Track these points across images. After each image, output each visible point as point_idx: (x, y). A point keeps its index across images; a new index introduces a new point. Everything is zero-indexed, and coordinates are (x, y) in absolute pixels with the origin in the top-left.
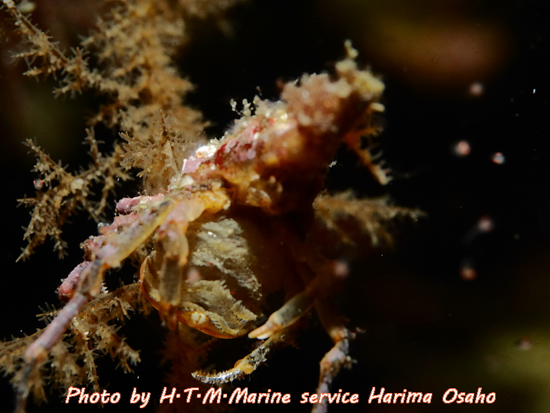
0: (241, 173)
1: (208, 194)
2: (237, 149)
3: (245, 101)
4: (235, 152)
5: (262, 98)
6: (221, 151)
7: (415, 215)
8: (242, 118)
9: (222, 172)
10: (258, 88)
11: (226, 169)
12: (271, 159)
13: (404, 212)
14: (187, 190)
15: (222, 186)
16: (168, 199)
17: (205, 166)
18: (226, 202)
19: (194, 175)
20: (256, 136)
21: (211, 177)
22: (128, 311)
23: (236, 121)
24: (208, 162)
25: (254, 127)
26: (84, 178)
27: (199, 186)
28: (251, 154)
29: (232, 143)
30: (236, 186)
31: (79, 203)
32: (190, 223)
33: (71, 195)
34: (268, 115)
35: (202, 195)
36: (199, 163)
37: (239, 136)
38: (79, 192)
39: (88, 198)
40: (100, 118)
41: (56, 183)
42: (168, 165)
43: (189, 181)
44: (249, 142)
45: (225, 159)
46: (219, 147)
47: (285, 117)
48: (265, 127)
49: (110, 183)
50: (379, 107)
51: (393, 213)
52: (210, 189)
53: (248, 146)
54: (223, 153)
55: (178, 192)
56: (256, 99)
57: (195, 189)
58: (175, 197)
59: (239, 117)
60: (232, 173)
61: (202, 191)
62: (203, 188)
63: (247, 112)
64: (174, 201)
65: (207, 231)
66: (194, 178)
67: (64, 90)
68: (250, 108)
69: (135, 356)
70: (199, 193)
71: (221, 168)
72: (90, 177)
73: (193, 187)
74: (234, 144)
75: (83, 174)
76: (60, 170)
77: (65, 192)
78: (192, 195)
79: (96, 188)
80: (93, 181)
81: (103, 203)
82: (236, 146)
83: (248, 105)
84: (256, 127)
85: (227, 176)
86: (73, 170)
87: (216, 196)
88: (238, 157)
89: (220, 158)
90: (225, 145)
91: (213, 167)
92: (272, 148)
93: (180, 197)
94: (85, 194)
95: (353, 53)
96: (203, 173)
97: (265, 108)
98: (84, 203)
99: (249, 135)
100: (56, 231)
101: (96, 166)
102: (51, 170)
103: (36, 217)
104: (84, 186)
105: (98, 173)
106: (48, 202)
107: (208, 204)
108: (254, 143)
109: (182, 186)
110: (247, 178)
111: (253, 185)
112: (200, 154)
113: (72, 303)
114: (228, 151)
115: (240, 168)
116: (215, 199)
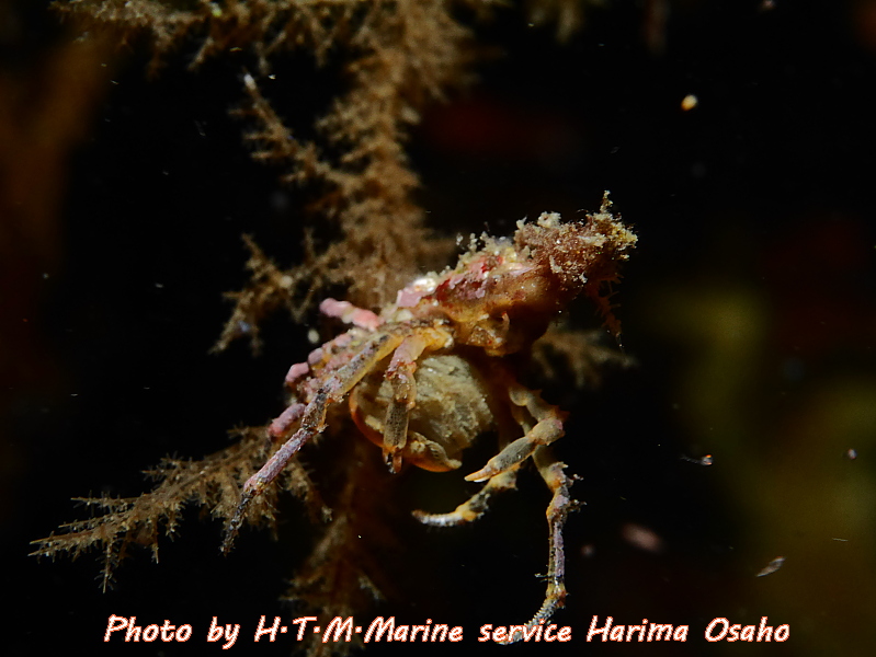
0: (468, 312)
1: (429, 330)
2: (464, 286)
3: (473, 235)
4: (461, 290)
5: (490, 236)
6: (444, 286)
8: (467, 254)
9: (445, 310)
10: (486, 223)
11: (451, 306)
12: (503, 300)
14: (406, 325)
15: (445, 324)
16: (385, 333)
17: (425, 300)
18: (448, 340)
19: (413, 310)
20: (486, 275)
23: (460, 256)
24: (429, 297)
25: (482, 265)
26: (293, 276)
27: (418, 322)
28: (480, 293)
29: (456, 280)
30: (459, 325)
31: (283, 301)
33: (276, 293)
34: (496, 253)
35: (423, 332)
36: (419, 298)
37: (466, 273)
38: (285, 291)
39: (293, 298)
41: (265, 279)
43: (407, 316)
44: (478, 280)
45: (449, 295)
46: (441, 282)
47: (514, 255)
48: (495, 265)
49: (318, 282)
52: (432, 326)
53: (477, 285)
54: (446, 289)
55: (395, 327)
56: (484, 234)
57: (415, 325)
58: (392, 331)
59: (463, 253)
60: (457, 311)
61: (424, 328)
62: (423, 324)
63: (473, 247)
64: (392, 336)
65: (427, 367)
66: (414, 313)
68: (476, 243)
70: (419, 329)
71: (444, 305)
72: (299, 276)
73: (412, 321)
74: (459, 281)
75: (293, 271)
76: (270, 268)
77: (270, 290)
78: (411, 331)
79: (302, 287)
80: (301, 280)
81: (306, 303)
82: (463, 282)
83: (475, 240)
84: (485, 265)
85: (452, 314)
86: (284, 268)
87: (438, 333)
88: (466, 295)
89: (442, 293)
90: (450, 280)
91: (435, 303)
92: (504, 288)
93: (399, 332)
94: (291, 293)
96: (425, 308)
97: (494, 247)
98: (289, 303)
99: (477, 273)
100: (255, 329)
101: (309, 265)
102: (263, 265)
103: (238, 313)
104: (292, 286)
105: (308, 272)
106: (252, 300)
107: (430, 342)
108: (484, 283)
109: (399, 320)
110: (474, 318)
111: (479, 324)
112: (418, 287)
113: (295, 438)
114: (453, 287)
115: (468, 306)
116: (436, 338)
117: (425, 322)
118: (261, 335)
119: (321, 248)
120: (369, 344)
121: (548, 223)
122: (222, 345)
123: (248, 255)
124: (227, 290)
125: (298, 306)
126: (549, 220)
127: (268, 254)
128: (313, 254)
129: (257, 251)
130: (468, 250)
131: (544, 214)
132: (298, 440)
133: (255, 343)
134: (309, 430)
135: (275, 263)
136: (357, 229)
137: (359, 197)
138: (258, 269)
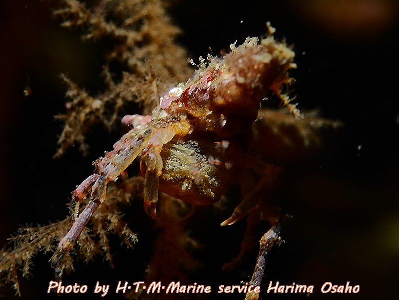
0: (200, 110)
1: (177, 124)
2: (196, 92)
4: (195, 95)
6: (185, 93)
7: (336, 124)
8: (200, 70)
9: (186, 109)
10: (210, 48)
12: (220, 101)
13: (328, 122)
14: (163, 120)
15: (187, 119)
17: (175, 103)
18: (190, 129)
19: (168, 110)
20: (210, 83)
21: (179, 111)
22: (130, 199)
23: (196, 71)
24: (177, 101)
25: (207, 77)
26: (101, 100)
27: (171, 118)
28: (206, 97)
29: (193, 88)
31: (97, 117)
32: (164, 145)
33: (91, 113)
34: (217, 68)
35: (173, 125)
36: (171, 101)
37: (198, 83)
38: (97, 110)
39: (105, 113)
40: (114, 55)
41: (82, 104)
42: (153, 98)
43: (164, 115)
44: (205, 88)
45: (188, 99)
46: (185, 90)
48: (216, 77)
49: (120, 102)
50: (294, 66)
51: (320, 123)
52: (179, 121)
53: (204, 91)
54: (187, 95)
55: (157, 122)
56: (209, 56)
57: (169, 120)
58: (154, 126)
60: (193, 110)
61: (174, 122)
62: (174, 120)
63: (203, 65)
64: (154, 130)
66: (168, 112)
67: (89, 36)
69: (134, 237)
70: (171, 123)
71: (186, 106)
72: (106, 99)
73: (167, 118)
75: (100, 96)
76: (84, 95)
77: (88, 110)
78: (167, 125)
79: (109, 107)
80: (107, 102)
81: (115, 117)
82: (196, 90)
83: (203, 60)
84: (209, 77)
85: (190, 112)
86: (94, 94)
87: (183, 125)
88: (198, 98)
89: (185, 98)
90: (189, 89)
91: (181, 105)
92: (220, 93)
93: (159, 126)
94: (102, 111)
95: (272, 30)
96: (174, 109)
97: (215, 63)
98: (101, 117)
99: (205, 82)
100: (81, 138)
101: (111, 91)
102: (78, 94)
103: (67, 128)
104: (101, 106)
105: (112, 96)
106: (75, 117)
107: (178, 132)
108: (208, 90)
109: (159, 118)
110: (204, 114)
111: (209, 117)
112: (171, 94)
113: (88, 208)
114: (190, 93)
115: (199, 106)
116: (181, 128)
117: (175, 118)
118: (86, 141)
119: (118, 79)
120: (136, 138)
121: (250, 45)
122: (61, 151)
123: (66, 87)
124: (57, 114)
125: (109, 120)
126: (251, 42)
127: (80, 87)
128: (112, 84)
129: (72, 85)
130: (199, 67)
131: (248, 38)
132: (89, 209)
133: (83, 147)
134: (96, 201)
135: (86, 91)
136: (139, 64)
137: (140, 44)
138: (75, 96)
